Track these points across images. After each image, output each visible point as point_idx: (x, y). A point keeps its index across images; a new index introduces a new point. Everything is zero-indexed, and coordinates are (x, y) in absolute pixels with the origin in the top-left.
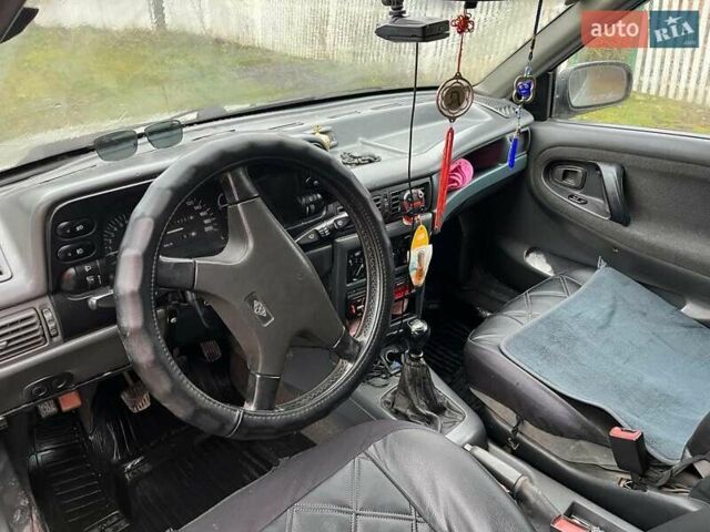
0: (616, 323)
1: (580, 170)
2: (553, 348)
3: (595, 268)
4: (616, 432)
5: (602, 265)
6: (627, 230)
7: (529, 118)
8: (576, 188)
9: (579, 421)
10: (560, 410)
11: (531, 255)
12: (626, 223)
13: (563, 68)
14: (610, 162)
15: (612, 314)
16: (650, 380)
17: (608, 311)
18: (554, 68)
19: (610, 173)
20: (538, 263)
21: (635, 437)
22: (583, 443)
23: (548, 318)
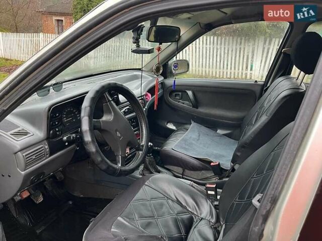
0: (201, 138)
1: (180, 93)
2: (187, 147)
3: (191, 124)
4: (212, 164)
5: (193, 122)
6: (198, 110)
7: (163, 78)
8: (179, 99)
9: (202, 164)
10: (196, 162)
11: (168, 124)
12: (197, 108)
13: (170, 62)
14: (189, 90)
15: (199, 136)
16: (215, 152)
17: (198, 135)
18: (167, 62)
19: (190, 93)
20: (171, 126)
21: (218, 163)
22: (203, 171)
23: (183, 139)
